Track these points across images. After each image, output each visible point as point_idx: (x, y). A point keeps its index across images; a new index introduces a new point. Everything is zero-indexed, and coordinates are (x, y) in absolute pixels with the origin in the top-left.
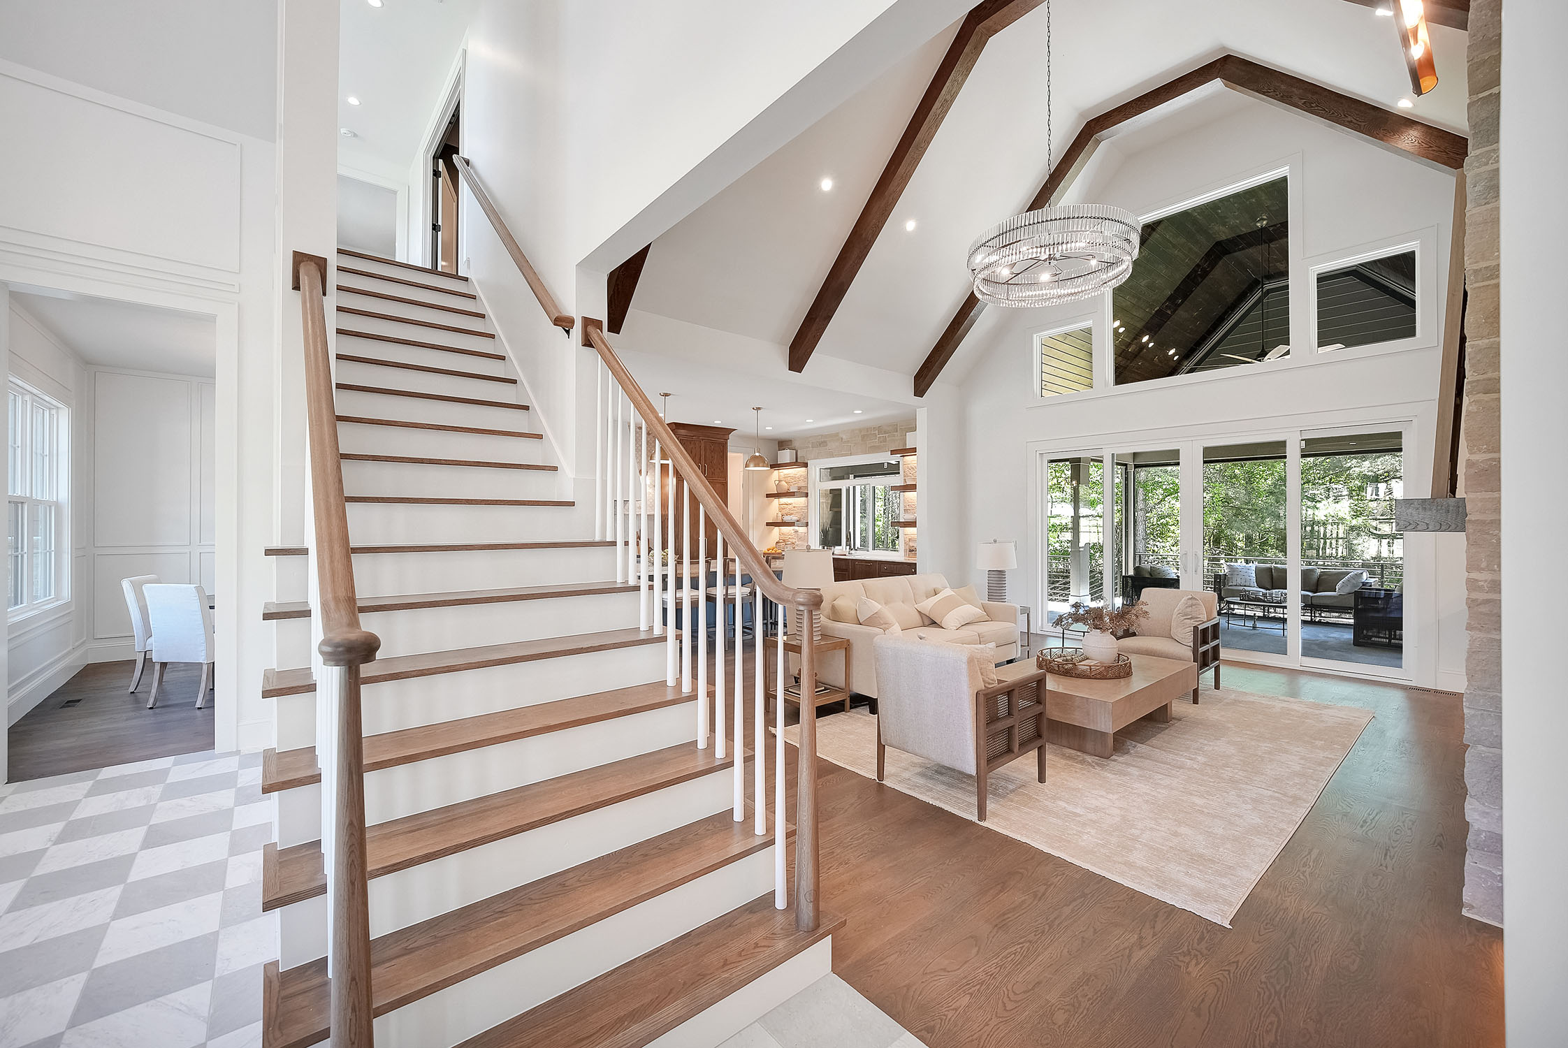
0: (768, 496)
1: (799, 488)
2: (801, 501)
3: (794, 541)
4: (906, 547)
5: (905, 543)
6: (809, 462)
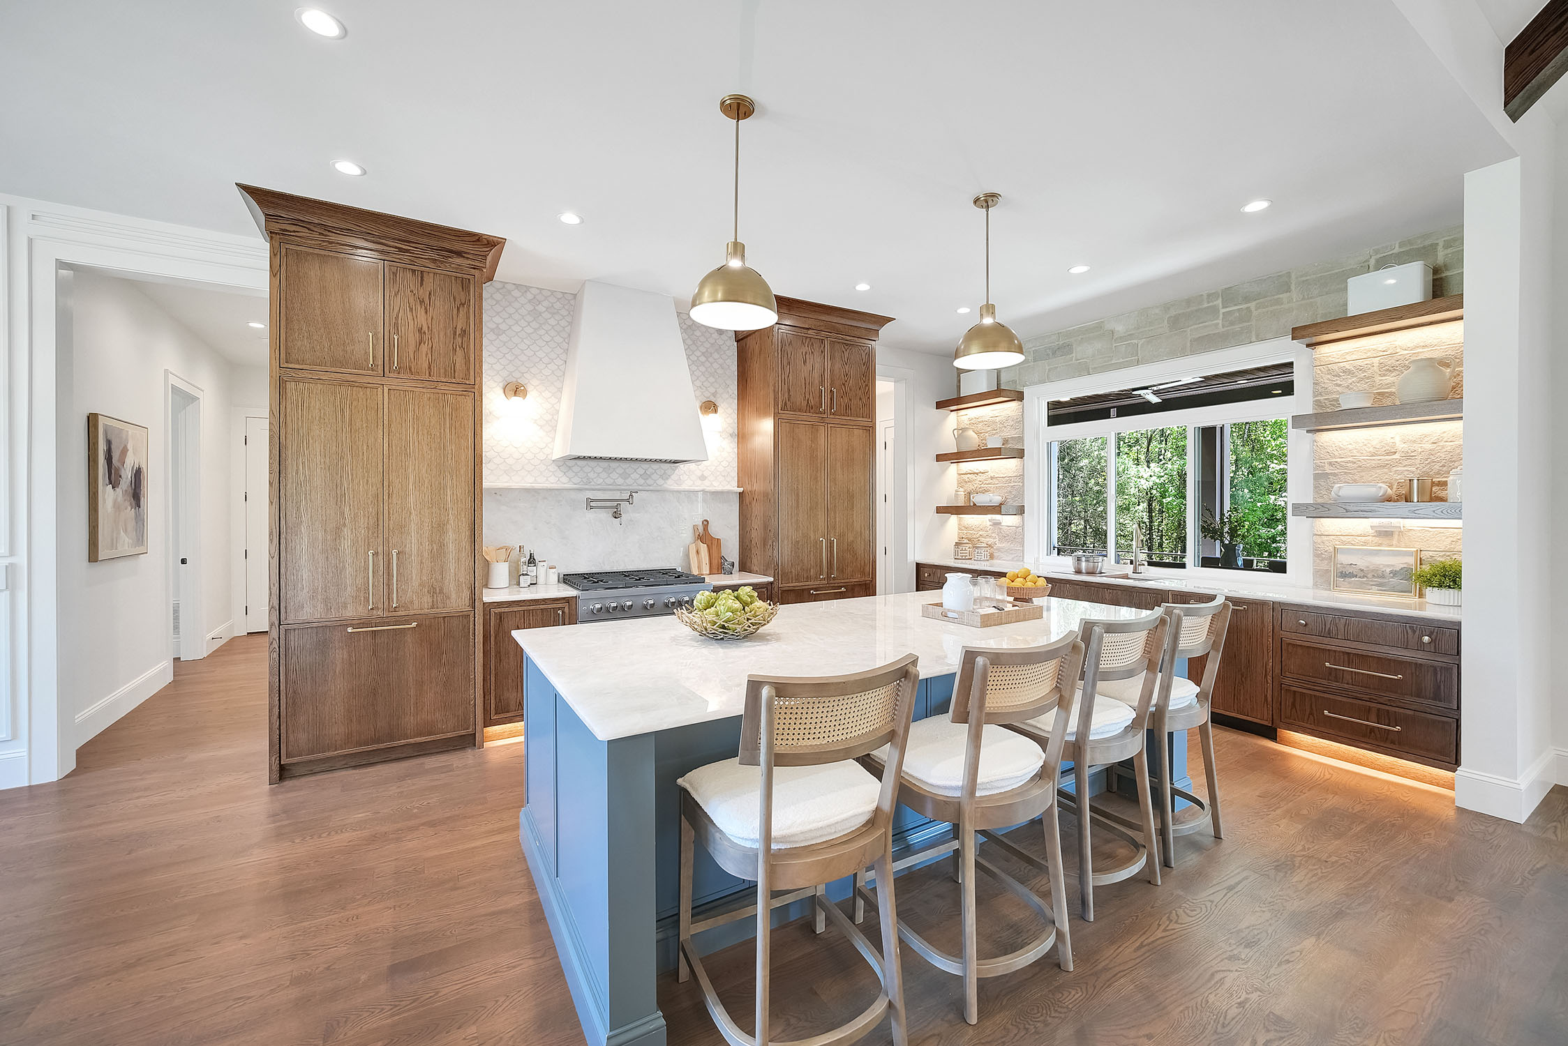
0: (940, 458)
1: (1005, 441)
2: (1007, 467)
3: (990, 541)
4: (1324, 566)
5: (1318, 555)
6: (1026, 391)
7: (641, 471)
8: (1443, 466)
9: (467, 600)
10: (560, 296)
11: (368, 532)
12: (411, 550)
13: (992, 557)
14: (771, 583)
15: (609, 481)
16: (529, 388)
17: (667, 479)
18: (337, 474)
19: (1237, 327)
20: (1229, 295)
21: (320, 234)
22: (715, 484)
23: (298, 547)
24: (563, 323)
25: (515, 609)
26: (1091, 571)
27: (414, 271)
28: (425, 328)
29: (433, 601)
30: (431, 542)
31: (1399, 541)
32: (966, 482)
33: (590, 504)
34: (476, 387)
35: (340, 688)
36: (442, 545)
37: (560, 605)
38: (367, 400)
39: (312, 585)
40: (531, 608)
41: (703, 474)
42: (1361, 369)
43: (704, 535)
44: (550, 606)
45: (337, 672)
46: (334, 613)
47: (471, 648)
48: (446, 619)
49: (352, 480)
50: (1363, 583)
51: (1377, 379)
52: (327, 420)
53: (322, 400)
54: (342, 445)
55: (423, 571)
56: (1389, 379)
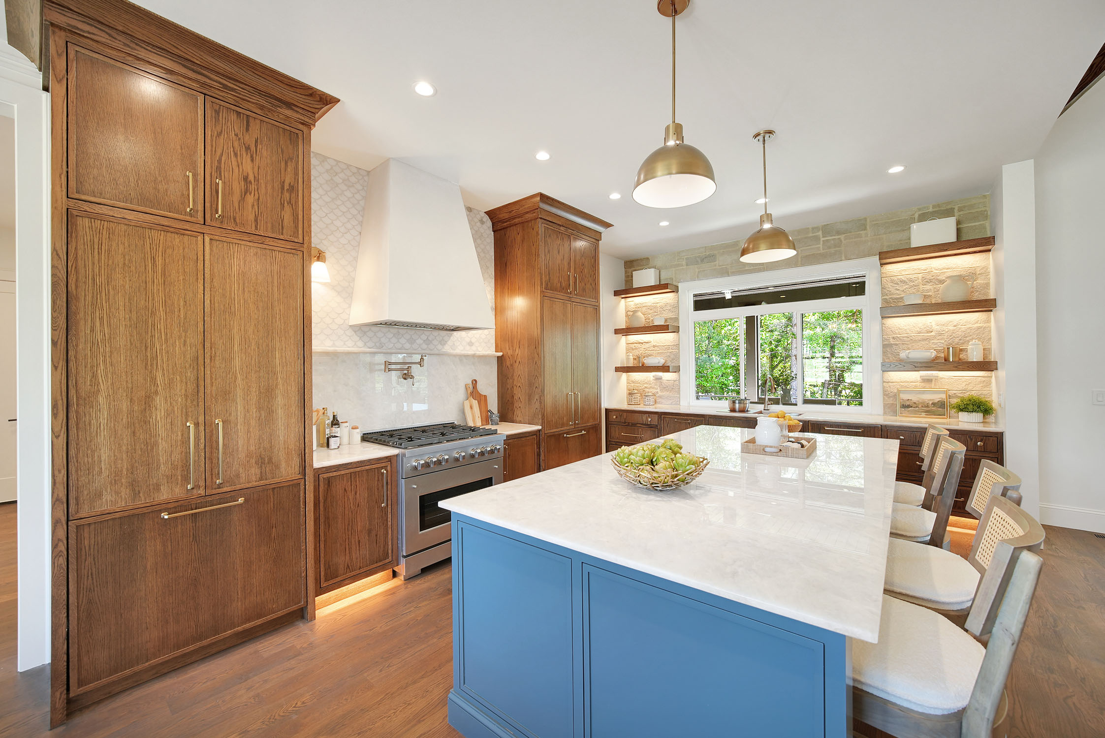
0: (617, 331)
1: (666, 321)
2: (665, 338)
3: (654, 391)
4: (891, 401)
5: (886, 394)
6: (680, 286)
7: (424, 337)
8: (960, 340)
9: (297, 469)
10: (355, 170)
11: (186, 400)
12: (237, 418)
13: (656, 402)
14: (539, 431)
15: (399, 346)
16: (327, 255)
17: (445, 344)
18: (147, 333)
19: (832, 250)
20: (827, 229)
21: (125, 45)
22: (479, 349)
23: (94, 422)
24: (358, 196)
25: (343, 472)
26: (742, 409)
27: (238, 113)
28: (251, 178)
29: (261, 472)
30: (259, 409)
31: (935, 385)
32: (633, 349)
33: (388, 366)
34: (305, 246)
35: (153, 586)
36: (271, 412)
37: (383, 465)
38: (184, 249)
39: (113, 467)
40: (358, 469)
41: (471, 341)
42: (911, 280)
43: (474, 392)
44: (374, 466)
45: (148, 567)
46: (143, 499)
47: (302, 517)
48: (276, 490)
49: (166, 340)
50: (916, 411)
51: (921, 286)
52: (133, 268)
53: (126, 244)
54: (153, 299)
55: (251, 440)
56: (928, 287)
